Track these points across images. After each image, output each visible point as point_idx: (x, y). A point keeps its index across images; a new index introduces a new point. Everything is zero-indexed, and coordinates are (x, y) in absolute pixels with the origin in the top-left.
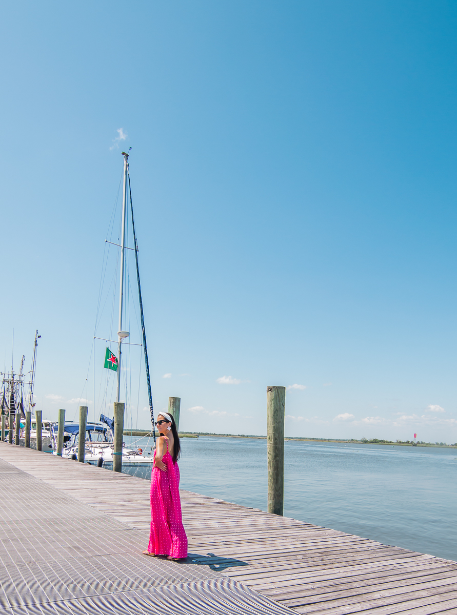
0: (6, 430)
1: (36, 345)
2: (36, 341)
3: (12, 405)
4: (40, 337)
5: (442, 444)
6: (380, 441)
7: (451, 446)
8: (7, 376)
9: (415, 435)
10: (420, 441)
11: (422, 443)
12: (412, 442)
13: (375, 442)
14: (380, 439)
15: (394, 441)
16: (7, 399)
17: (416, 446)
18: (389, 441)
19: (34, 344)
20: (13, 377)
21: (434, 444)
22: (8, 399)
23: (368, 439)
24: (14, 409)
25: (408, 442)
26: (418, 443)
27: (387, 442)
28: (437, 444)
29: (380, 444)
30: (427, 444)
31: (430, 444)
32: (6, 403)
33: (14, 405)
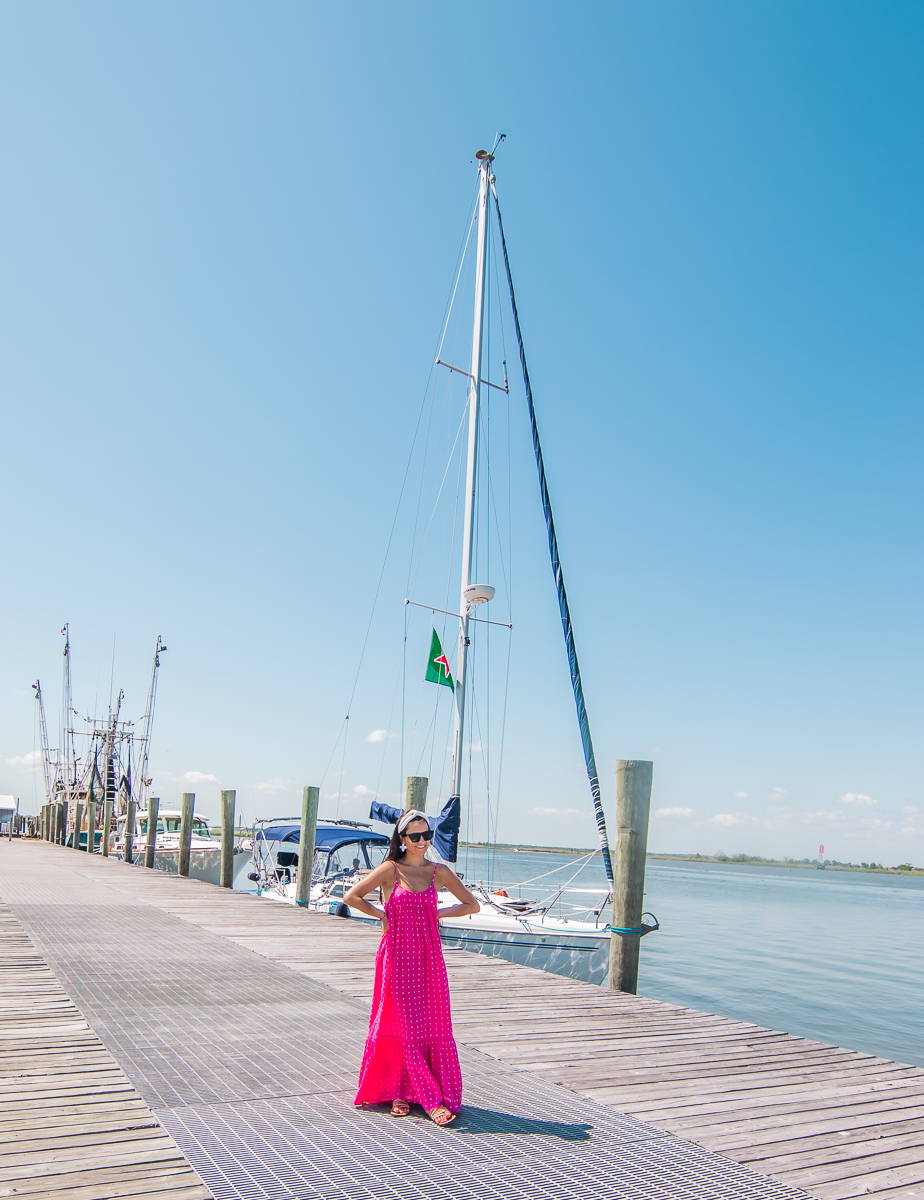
0: (96, 831)
1: (157, 665)
2: (157, 657)
3: (110, 782)
4: (164, 649)
5: (874, 866)
6: (753, 859)
7: (892, 871)
8: (99, 724)
9: (822, 849)
10: (831, 860)
11: (835, 863)
12: (815, 862)
13: (742, 860)
14: (750, 854)
15: (779, 858)
16: (100, 769)
17: (823, 868)
18: (769, 858)
19: (153, 663)
20: (114, 726)
21: (859, 867)
22: (102, 768)
23: (729, 854)
24: (113, 789)
25: (807, 862)
26: (827, 863)
27: (766, 861)
28: (865, 866)
29: (752, 864)
30: (845, 865)
31: (851, 867)
32: (99, 778)
33: (112, 782)
